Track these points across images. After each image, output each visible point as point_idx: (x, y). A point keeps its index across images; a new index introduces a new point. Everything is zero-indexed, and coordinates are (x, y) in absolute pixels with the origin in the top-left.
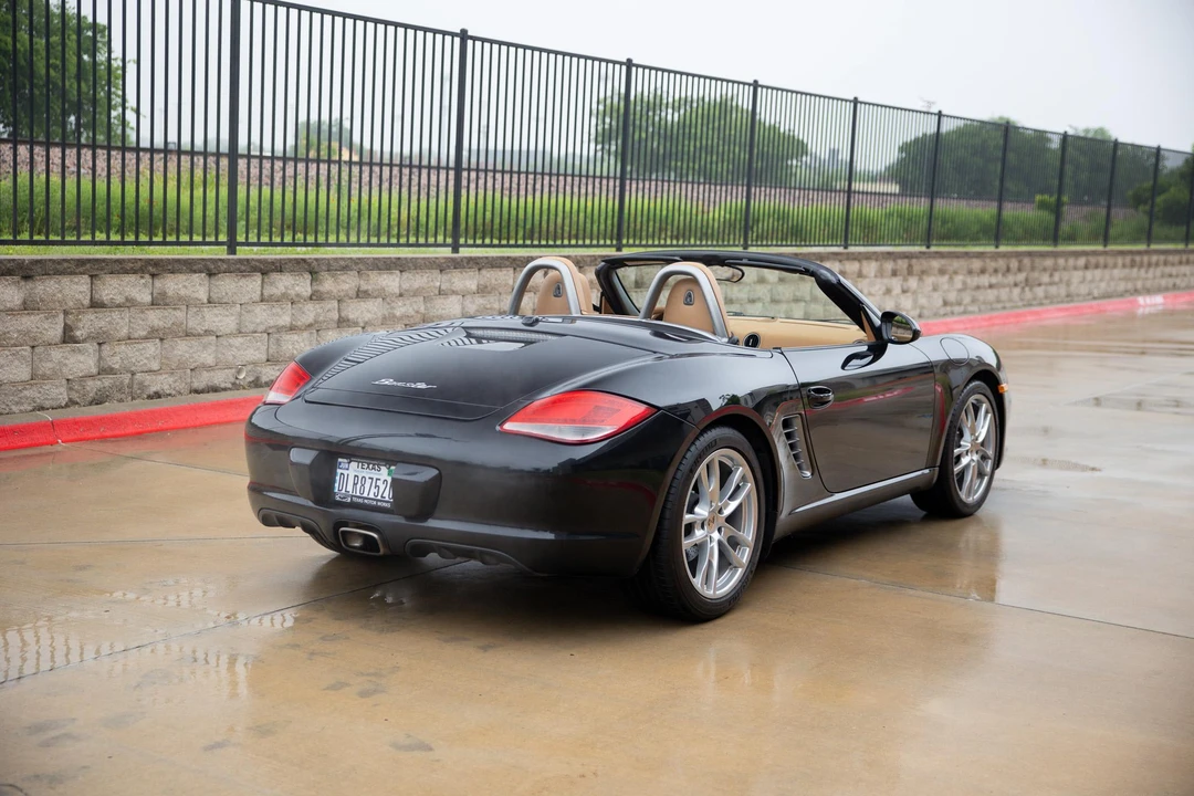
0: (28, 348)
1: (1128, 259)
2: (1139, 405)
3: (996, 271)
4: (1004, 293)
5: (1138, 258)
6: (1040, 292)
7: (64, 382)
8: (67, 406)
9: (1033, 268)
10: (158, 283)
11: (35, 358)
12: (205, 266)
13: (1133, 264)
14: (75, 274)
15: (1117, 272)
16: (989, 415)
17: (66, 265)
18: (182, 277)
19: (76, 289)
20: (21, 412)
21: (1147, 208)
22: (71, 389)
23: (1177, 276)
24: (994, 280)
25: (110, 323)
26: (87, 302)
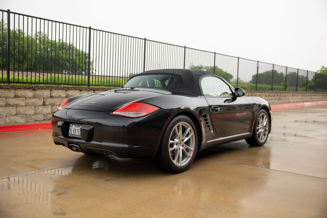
0: (34, 107)
1: (302, 94)
2: (306, 122)
3: (272, 96)
4: (274, 101)
5: (304, 94)
6: (282, 101)
7: (43, 115)
8: (43, 120)
9: (280, 96)
10: (67, 92)
11: (36, 109)
12: (79, 88)
13: (303, 96)
14: (46, 89)
15: (299, 97)
16: (267, 119)
17: (44, 87)
18: (73, 91)
19: (47, 93)
20: (31, 121)
21: (305, 87)
22: (44, 117)
23: (313, 98)
24: (271, 98)
25: (55, 101)
26: (49, 96)
